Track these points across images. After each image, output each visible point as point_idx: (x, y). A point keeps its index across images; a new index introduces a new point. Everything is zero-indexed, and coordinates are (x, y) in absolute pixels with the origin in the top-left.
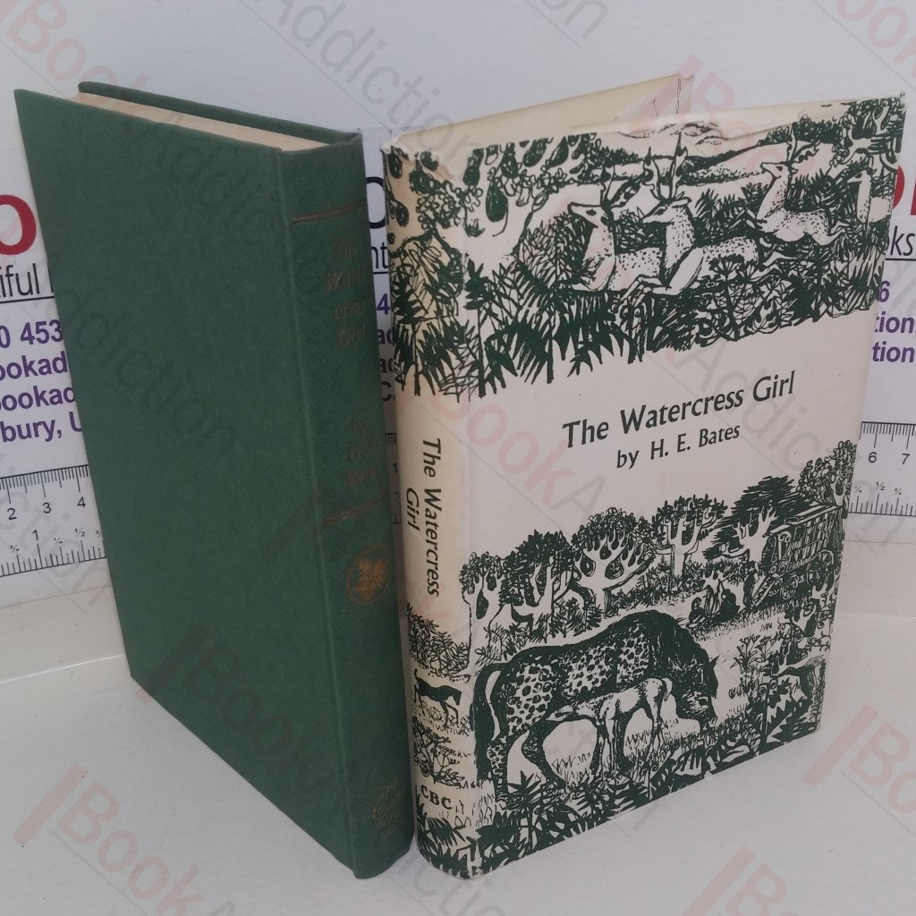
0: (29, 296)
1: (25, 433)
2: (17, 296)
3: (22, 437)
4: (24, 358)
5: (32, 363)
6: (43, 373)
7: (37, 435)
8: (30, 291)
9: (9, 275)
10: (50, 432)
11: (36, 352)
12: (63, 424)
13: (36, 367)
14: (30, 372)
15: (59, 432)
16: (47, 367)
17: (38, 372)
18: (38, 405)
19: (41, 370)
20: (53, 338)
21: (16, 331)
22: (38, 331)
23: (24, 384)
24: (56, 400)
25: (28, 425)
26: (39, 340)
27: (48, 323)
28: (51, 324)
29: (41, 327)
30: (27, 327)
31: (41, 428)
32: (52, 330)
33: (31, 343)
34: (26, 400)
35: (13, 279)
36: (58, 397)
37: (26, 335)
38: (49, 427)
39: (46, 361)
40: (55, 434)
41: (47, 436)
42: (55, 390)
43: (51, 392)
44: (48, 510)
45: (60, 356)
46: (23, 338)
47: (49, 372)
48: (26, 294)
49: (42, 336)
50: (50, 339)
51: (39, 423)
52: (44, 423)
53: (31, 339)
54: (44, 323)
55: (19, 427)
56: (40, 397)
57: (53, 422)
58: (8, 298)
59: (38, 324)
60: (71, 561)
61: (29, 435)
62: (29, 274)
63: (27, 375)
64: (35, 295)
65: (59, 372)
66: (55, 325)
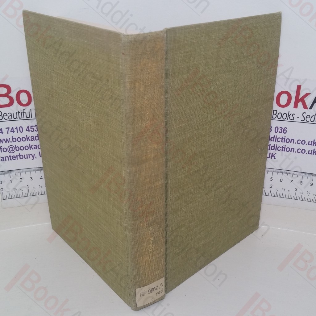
1: (26, 157)
2: (25, 118)
3: (25, 158)
4: (27, 136)
5: (29, 137)
7: (29, 158)
8: (29, 117)
9: (23, 112)
10: (33, 157)
11: (30, 134)
12: (37, 155)
13: (30, 138)
15: (36, 157)
16: (33, 139)
17: (30, 140)
18: (30, 149)
19: (31, 139)
20: (35, 130)
21: (25, 128)
22: (31, 128)
23: (27, 143)
25: (27, 155)
26: (31, 131)
27: (34, 126)
29: (32, 127)
30: (28, 127)
31: (31, 156)
33: (29, 132)
34: (27, 148)
35: (25, 113)
36: (36, 147)
37: (28, 129)
38: (33, 156)
39: (33, 137)
40: (35, 158)
41: (32, 158)
42: (35, 145)
44: (32, 179)
45: (37, 136)
46: (27, 130)
48: (28, 118)
49: (32, 130)
51: (30, 154)
52: (32, 154)
53: (29, 130)
55: (24, 155)
56: (31, 147)
57: (34, 154)
58: (23, 119)
59: (31, 126)
60: (38, 194)
61: (27, 158)
62: (29, 112)
63: (27, 141)
64: (31, 118)
65: (37, 140)
66: (36, 127)
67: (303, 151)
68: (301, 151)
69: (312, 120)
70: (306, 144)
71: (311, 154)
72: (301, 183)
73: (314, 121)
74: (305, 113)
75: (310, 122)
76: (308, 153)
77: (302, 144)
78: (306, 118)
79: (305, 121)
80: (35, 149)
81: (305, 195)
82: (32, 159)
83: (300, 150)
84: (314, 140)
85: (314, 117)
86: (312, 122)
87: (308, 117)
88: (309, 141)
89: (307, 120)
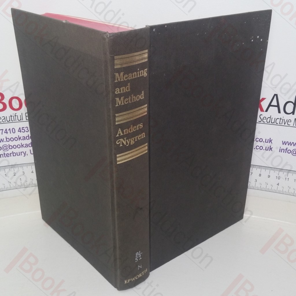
0: (20, 121)
1: (18, 154)
2: (17, 121)
3: (18, 155)
4: (19, 136)
5: (21, 137)
6: (23, 140)
7: (21, 155)
8: (21, 120)
9: (15, 116)
10: (25, 154)
11: (22, 135)
12: (28, 152)
14: (20, 139)
15: (27, 154)
16: (24, 138)
17: (22, 139)
18: (22, 148)
20: (26, 131)
22: (22, 129)
23: (19, 142)
25: (19, 152)
26: (22, 132)
27: (25, 128)
28: (26, 128)
29: (23, 128)
30: (20, 128)
31: (22, 153)
32: (26, 129)
33: (21, 132)
34: (19, 146)
35: (16, 117)
36: (27, 146)
37: (19, 130)
38: (25, 153)
43: (25, 144)
45: (28, 136)
46: (18, 131)
47: (25, 139)
50: (25, 132)
52: (23, 152)
53: (20, 131)
54: (24, 128)
55: (17, 153)
57: (26, 152)
58: (15, 121)
59: (22, 128)
62: (20, 116)
64: (22, 121)
65: (27, 139)
66: (27, 128)
67: (261, 148)
68: (259, 148)
69: (268, 121)
70: (264, 142)
71: (268, 150)
72: (260, 176)
73: (269, 122)
74: (262, 115)
75: (266, 123)
77: (260, 141)
78: (263, 119)
79: (262, 122)
81: (263, 186)
82: (24, 156)
83: (258, 146)
84: (270, 138)
85: (269, 118)
86: (268, 123)
87: (265, 118)
88: (266, 139)
89: (264, 121)
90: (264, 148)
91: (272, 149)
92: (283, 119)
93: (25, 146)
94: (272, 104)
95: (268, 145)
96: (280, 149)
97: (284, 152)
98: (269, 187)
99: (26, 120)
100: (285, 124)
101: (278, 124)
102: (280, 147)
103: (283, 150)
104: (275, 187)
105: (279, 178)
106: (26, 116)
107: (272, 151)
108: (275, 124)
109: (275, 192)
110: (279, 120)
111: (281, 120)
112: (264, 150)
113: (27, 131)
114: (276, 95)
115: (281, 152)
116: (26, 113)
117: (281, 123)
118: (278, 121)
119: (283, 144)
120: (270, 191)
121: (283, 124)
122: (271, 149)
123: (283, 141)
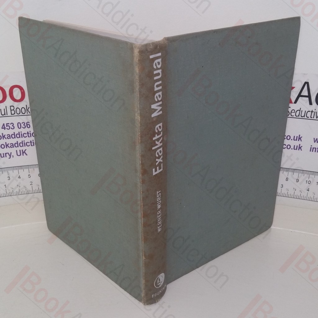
0: (4, 116)
1: (2, 156)
4: (2, 134)
7: (6, 157)
11: (6, 132)
12: (14, 154)
13: (6, 136)
15: (13, 156)
17: (7, 138)
18: (7, 148)
20: (11, 128)
22: (7, 126)
24: (12, 146)
25: (3, 154)
26: (7, 129)
27: (10, 124)
30: (4, 125)
31: (7, 155)
33: (5, 129)
34: (3, 146)
37: (3, 127)
38: (10, 154)
39: (9, 135)
42: (12, 144)
43: (10, 144)
44: (9, 179)
45: (13, 134)
46: (2, 128)
47: (10, 138)
51: (7, 153)
52: (8, 153)
56: (7, 146)
57: (11, 153)
59: (7, 124)
60: (16, 194)
61: (4, 157)
62: (4, 109)
63: (3, 139)
64: (6, 115)
65: (13, 138)
66: (12, 124)
67: (289, 147)
68: (286, 147)
69: (297, 115)
70: (292, 140)
71: (297, 149)
72: (287, 180)
73: (299, 116)
74: (290, 107)
75: (295, 117)
76: (293, 149)
77: (287, 139)
78: (291, 112)
79: (290, 116)
80: (11, 147)
81: (291, 192)
82: (9, 158)
83: (286, 145)
84: (300, 135)
85: (299, 111)
86: (297, 117)
87: (293, 111)
88: (294, 136)
89: (292, 115)
90: (292, 147)
91: (302, 148)
92: (315, 112)
93: (10, 146)
94: (302, 94)
95: (297, 143)
96: (311, 148)
97: (315, 152)
98: (297, 193)
99: (12, 114)
100: (317, 118)
101: (309, 117)
102: (311, 146)
103: (314, 149)
104: (304, 194)
105: (309, 182)
106: (11, 110)
107: (301, 150)
108: (305, 117)
109: (304, 199)
110: (311, 112)
111: (313, 113)
112: (292, 149)
113: (13, 127)
114: (307, 83)
115: (313, 151)
116: (11, 106)
117: (312, 116)
118: (309, 114)
119: (315, 142)
120: (299, 198)
121: (315, 118)
122: (300, 148)
123: (314, 138)
